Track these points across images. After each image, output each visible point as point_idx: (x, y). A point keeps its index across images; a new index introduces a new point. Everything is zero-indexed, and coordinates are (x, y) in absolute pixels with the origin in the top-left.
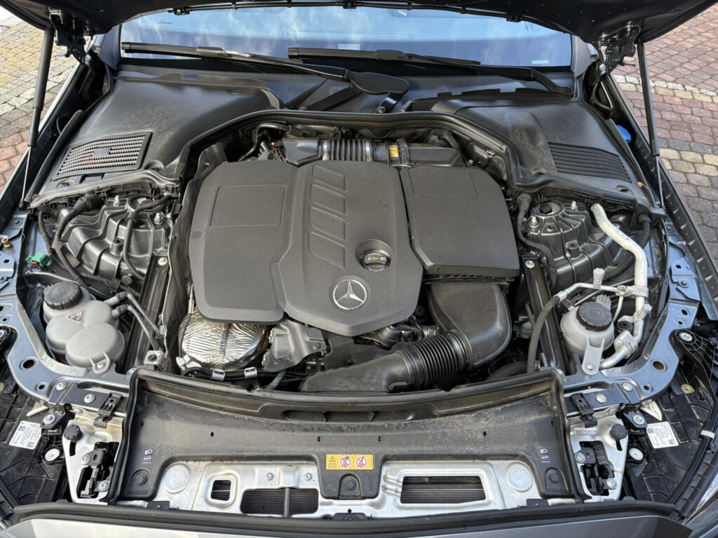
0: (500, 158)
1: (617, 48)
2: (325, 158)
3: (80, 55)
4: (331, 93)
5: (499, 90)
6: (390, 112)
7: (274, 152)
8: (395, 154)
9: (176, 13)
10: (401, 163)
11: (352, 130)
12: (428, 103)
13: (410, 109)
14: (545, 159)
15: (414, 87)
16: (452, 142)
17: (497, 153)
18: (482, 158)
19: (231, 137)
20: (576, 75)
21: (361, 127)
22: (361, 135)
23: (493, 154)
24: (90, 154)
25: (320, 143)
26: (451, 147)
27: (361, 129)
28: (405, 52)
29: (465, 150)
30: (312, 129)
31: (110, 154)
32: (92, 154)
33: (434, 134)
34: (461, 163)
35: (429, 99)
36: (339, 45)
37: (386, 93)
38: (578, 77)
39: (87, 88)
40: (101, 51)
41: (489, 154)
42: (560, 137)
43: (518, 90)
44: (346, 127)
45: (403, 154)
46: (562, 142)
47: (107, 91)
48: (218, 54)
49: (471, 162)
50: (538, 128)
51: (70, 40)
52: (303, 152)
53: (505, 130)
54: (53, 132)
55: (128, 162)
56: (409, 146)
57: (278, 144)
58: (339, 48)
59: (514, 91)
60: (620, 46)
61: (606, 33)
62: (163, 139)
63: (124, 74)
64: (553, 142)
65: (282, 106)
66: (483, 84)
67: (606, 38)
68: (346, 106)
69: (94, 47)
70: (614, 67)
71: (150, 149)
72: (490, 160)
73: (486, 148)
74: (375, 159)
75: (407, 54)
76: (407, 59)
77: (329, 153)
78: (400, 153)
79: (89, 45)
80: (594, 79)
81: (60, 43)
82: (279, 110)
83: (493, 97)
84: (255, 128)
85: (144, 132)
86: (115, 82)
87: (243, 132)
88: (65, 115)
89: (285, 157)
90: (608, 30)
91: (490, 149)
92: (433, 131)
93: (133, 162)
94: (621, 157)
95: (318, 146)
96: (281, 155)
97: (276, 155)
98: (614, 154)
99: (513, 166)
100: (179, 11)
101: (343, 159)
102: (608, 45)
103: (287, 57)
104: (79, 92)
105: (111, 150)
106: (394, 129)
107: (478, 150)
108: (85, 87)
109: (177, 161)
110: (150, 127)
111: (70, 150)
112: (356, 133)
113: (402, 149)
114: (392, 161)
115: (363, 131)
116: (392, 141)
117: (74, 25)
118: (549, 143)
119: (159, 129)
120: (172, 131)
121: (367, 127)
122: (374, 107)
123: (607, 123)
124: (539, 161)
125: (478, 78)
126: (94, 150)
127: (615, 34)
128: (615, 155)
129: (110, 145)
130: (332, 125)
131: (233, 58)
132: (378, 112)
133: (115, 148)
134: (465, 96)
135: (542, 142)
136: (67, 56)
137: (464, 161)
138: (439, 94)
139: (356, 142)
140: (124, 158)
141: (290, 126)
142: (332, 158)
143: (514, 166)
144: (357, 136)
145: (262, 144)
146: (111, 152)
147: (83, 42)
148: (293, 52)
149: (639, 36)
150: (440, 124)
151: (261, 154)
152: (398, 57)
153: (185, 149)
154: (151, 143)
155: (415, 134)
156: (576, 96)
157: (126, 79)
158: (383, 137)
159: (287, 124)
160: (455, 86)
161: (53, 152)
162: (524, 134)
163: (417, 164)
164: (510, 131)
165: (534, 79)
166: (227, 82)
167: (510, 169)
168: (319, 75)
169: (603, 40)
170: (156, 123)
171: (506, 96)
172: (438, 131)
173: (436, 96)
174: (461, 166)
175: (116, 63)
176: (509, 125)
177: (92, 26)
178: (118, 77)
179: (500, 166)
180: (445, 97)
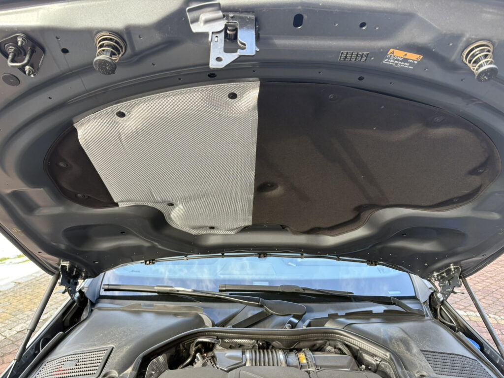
0: (386, 363)
1: (447, 282)
2: (248, 364)
3: (72, 293)
4: (250, 315)
5: (372, 311)
6: (294, 328)
7: (207, 361)
8: (304, 361)
9: (145, 264)
10: (309, 368)
11: (267, 342)
12: (321, 322)
13: (309, 325)
14: (423, 364)
15: (310, 310)
16: (345, 350)
17: (383, 360)
18: (371, 364)
19: (173, 350)
20: (422, 301)
21: (273, 340)
22: (273, 347)
23: (380, 360)
24: (60, 366)
25: (243, 353)
26: (345, 354)
27: (274, 341)
28: (300, 287)
29: (357, 357)
30: (236, 342)
31: (76, 365)
32: (62, 366)
33: (329, 345)
34: (356, 368)
35: (322, 318)
36: (254, 282)
37: (290, 315)
38: (424, 303)
39: (69, 318)
40: (88, 291)
41: (376, 360)
42: (427, 345)
43: (385, 311)
44: (262, 340)
45: (309, 360)
46: (431, 350)
47: (85, 318)
48: (170, 290)
49: (363, 367)
50: (409, 339)
51: (69, 282)
52: (231, 360)
53: (385, 341)
54: (36, 350)
55: (89, 372)
56: (313, 354)
57: (210, 354)
58: (254, 284)
59: (383, 312)
60: (449, 281)
61: (437, 272)
62: (122, 352)
63: (99, 305)
64: (423, 349)
65: (214, 325)
66: (358, 308)
67: (438, 276)
68: (261, 324)
69: (83, 288)
70: (449, 295)
71: (109, 361)
72: (378, 365)
73: (373, 355)
74: (288, 365)
75: (302, 288)
76: (302, 291)
77: (252, 360)
78: (307, 360)
79: (81, 285)
80: (436, 304)
81: (61, 284)
82: (211, 328)
83: (368, 315)
84: (193, 342)
85: (107, 347)
86: (92, 311)
87: (183, 346)
88: (48, 336)
89: (216, 365)
90: (438, 270)
91: (376, 356)
92: (328, 343)
93: (93, 372)
94: (479, 361)
95: (242, 355)
96: (213, 363)
97: (209, 363)
98: (473, 359)
99: (399, 370)
100: (148, 262)
101: (263, 365)
102: (439, 281)
103: (218, 291)
104: (63, 320)
105: (78, 362)
106: (299, 341)
107: (367, 357)
108: (68, 316)
109: (130, 370)
110: (112, 343)
111: (45, 363)
112: (270, 345)
113: (308, 356)
114: (301, 366)
115: (275, 343)
116: (299, 350)
117: (75, 272)
118: (421, 351)
119: (120, 344)
120: (129, 345)
121: (279, 340)
122: (282, 325)
123: (459, 335)
124: (418, 365)
125: (354, 304)
126: (64, 363)
127: (443, 273)
128: (475, 360)
129: (78, 358)
130: (252, 339)
131: (180, 292)
132: (286, 328)
133: (81, 360)
134: (348, 316)
135: (415, 350)
136: (64, 293)
137: (358, 366)
138: (329, 315)
139: (272, 352)
140: (87, 369)
141: (220, 340)
142: (254, 364)
143: (401, 370)
144: (271, 347)
145: (198, 355)
146: (78, 364)
147: (76, 284)
148: (222, 287)
149: (461, 274)
150: (333, 337)
151: (196, 363)
152: (296, 290)
153: (138, 360)
154: (111, 355)
155: (314, 345)
156: (428, 316)
157: (100, 309)
158: (291, 347)
159: (218, 338)
160: (338, 309)
161: (31, 366)
162: (399, 343)
163: (322, 369)
164: (389, 342)
165: (394, 304)
166: (174, 309)
167: (398, 373)
168: (241, 302)
169: (436, 277)
170: (117, 339)
171: (377, 315)
172: (332, 342)
173: (327, 316)
174: (357, 370)
175: (96, 298)
176: (386, 337)
177: (87, 273)
178: (96, 307)
179: (388, 370)
180: (333, 317)
